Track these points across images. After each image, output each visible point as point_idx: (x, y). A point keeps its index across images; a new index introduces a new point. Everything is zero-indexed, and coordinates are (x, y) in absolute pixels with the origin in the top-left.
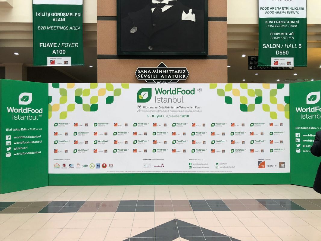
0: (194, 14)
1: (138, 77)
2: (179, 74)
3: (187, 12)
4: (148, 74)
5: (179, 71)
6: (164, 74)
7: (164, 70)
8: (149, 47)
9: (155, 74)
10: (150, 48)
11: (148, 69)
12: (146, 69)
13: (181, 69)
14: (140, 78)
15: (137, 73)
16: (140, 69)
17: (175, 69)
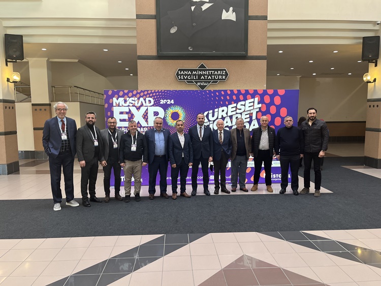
0: (234, 13)
1: (178, 78)
2: (219, 75)
4: (188, 75)
5: (219, 72)
6: (204, 75)
7: (204, 70)
9: (195, 75)
10: (190, 48)
11: (188, 70)
12: (186, 70)
13: (220, 70)
14: (181, 79)
15: (178, 74)
16: (181, 70)
17: (215, 70)
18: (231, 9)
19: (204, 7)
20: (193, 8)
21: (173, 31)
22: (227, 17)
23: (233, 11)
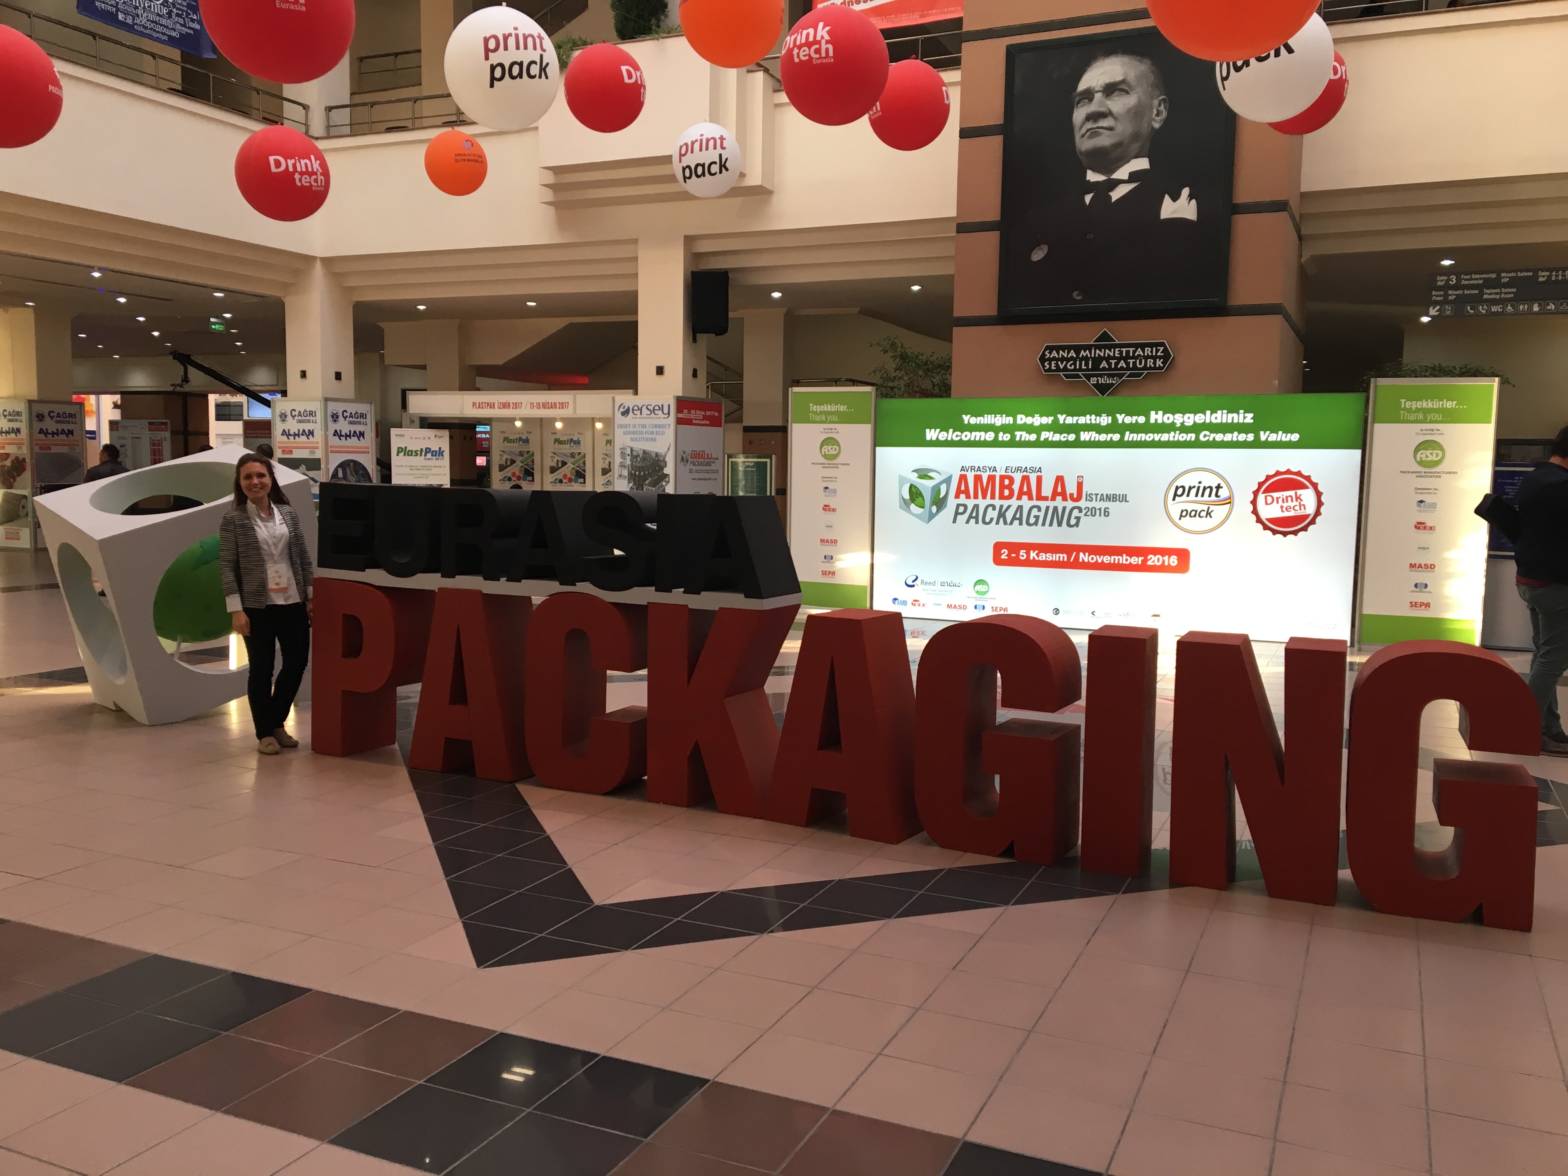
0: (1194, 201)
1: (1044, 366)
2: (1146, 358)
3: (1175, 198)
4: (1068, 360)
5: (1148, 351)
6: (1108, 359)
7: (1109, 347)
8: (1075, 293)
9: (1086, 359)
10: (1077, 295)
11: (1069, 348)
12: (1063, 348)
13: (1151, 345)
14: (1050, 370)
15: (1043, 359)
16: (1050, 349)
17: (1136, 346)
18: (1186, 192)
19: (1116, 194)
20: (1088, 198)
21: (1038, 255)
22: (1174, 212)
23: (1191, 197)
